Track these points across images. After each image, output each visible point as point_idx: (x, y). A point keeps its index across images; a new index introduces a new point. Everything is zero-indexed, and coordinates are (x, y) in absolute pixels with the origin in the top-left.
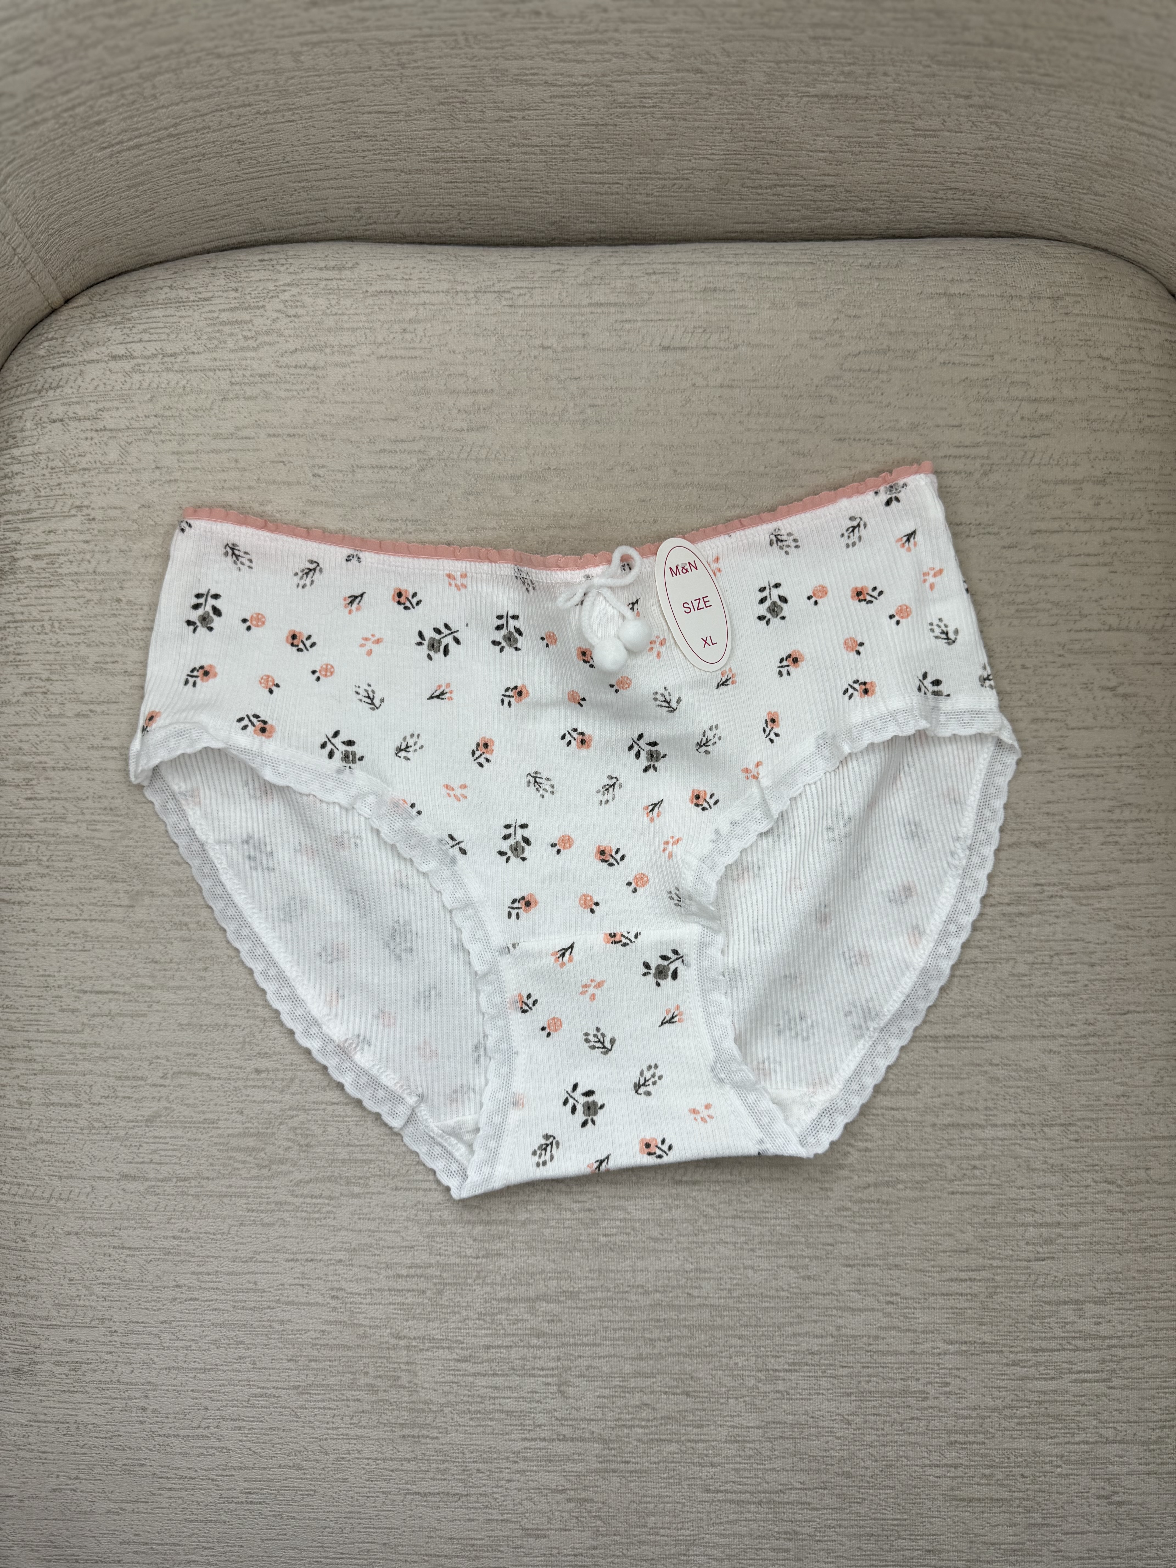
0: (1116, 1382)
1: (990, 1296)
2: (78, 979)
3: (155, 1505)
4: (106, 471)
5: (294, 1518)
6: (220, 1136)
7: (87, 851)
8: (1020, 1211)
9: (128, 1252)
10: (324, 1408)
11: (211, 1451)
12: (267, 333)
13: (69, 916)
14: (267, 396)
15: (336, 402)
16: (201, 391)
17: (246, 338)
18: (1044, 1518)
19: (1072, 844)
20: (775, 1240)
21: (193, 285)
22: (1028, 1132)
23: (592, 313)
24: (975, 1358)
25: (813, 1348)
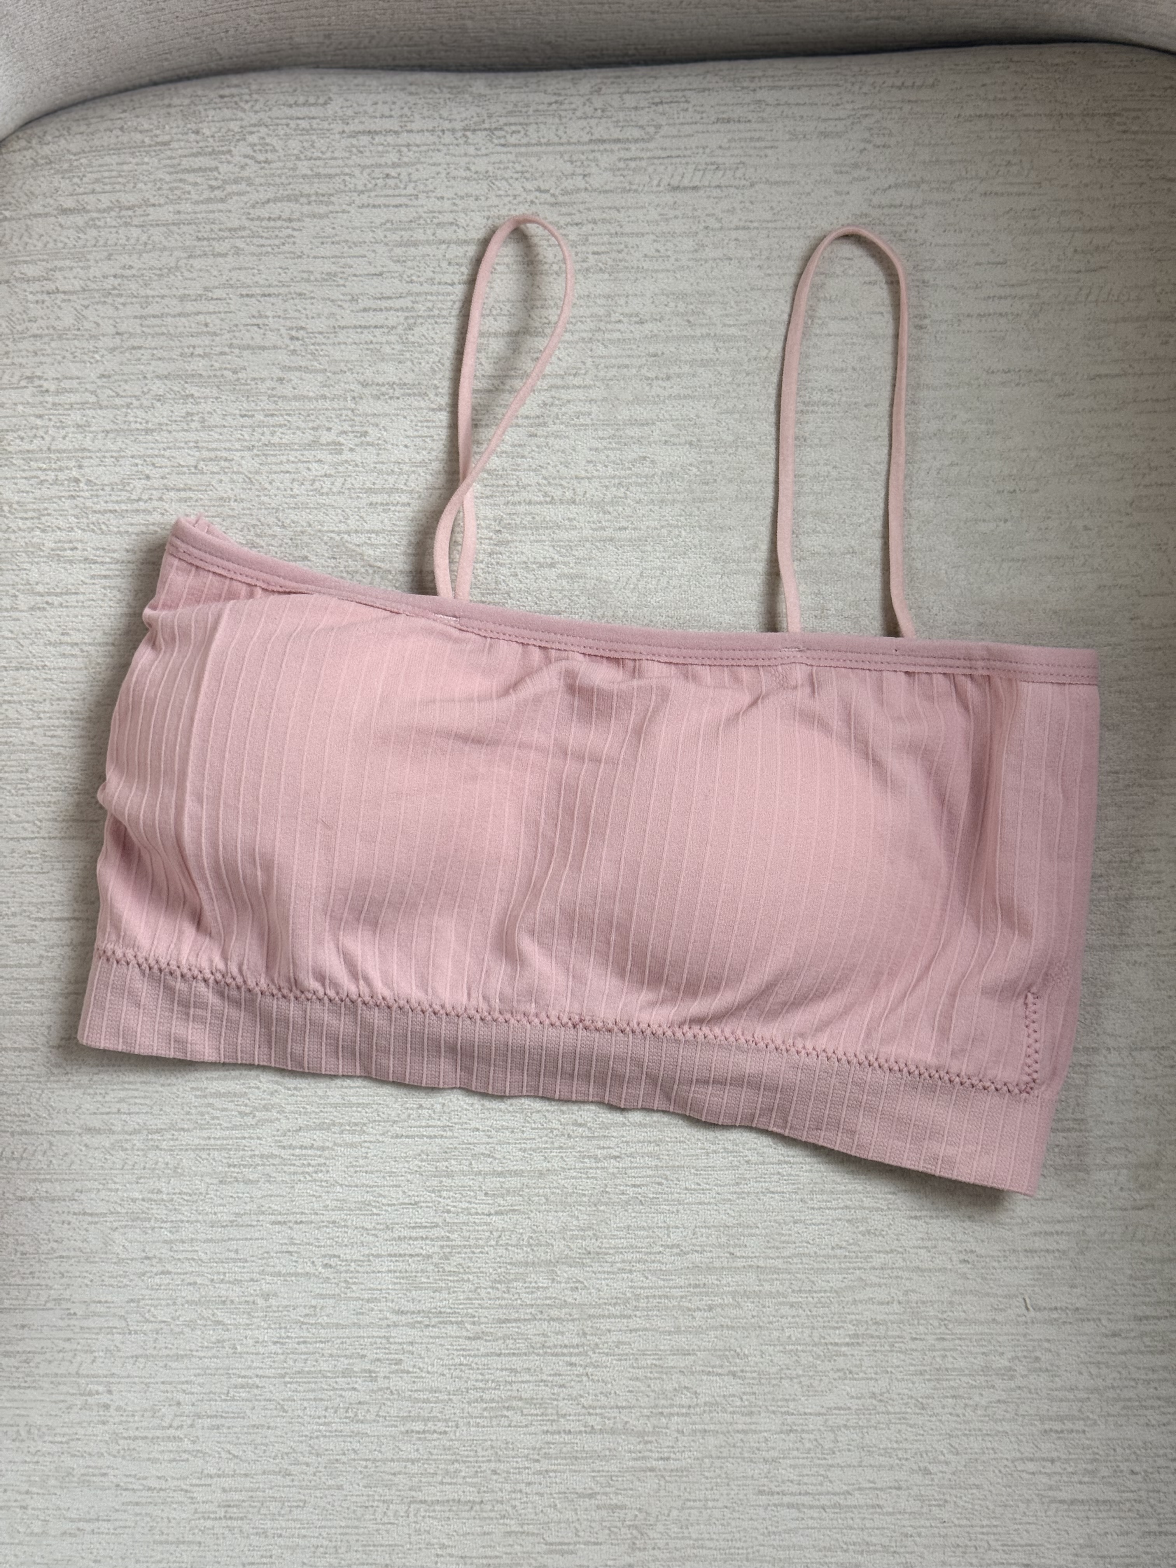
1: (1081, 1252)
2: (35, 905)
3: (117, 1524)
4: (60, 337)
5: (280, 1536)
7: (45, 759)
9: (89, 1219)
11: (185, 1456)
12: (236, 181)
13: (25, 835)
14: (238, 251)
15: (315, 257)
16: (165, 248)
17: (212, 188)
18: (1160, 1525)
19: (1149, 726)
21: (146, 126)
23: (593, 151)
24: (1068, 1326)
25: (879, 1317)
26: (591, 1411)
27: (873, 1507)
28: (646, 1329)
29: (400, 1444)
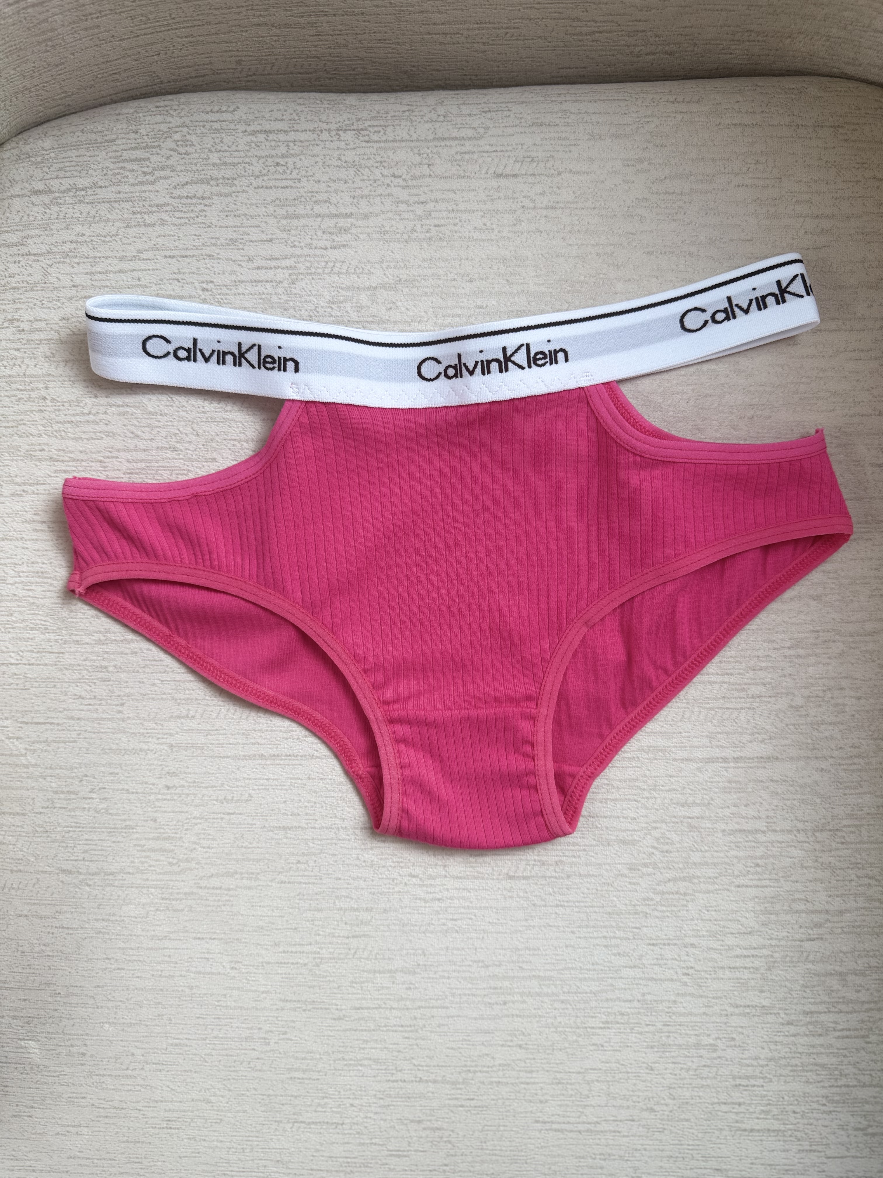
0: (873, 1038)
1: (769, 969)
4: (32, 290)
5: (205, 1140)
6: (137, 839)
8: (794, 900)
9: (66, 931)
10: (227, 1055)
11: (139, 1088)
12: (163, 169)
14: (163, 222)
15: (221, 227)
16: (109, 220)
17: (145, 174)
18: (811, 1146)
19: (843, 597)
20: (592, 923)
21: (100, 129)
22: (801, 837)
23: (436, 146)
24: (756, 1018)
25: (623, 1010)
26: (420, 1068)
27: (614, 1132)
28: (458, 1016)
29: (286, 1086)
